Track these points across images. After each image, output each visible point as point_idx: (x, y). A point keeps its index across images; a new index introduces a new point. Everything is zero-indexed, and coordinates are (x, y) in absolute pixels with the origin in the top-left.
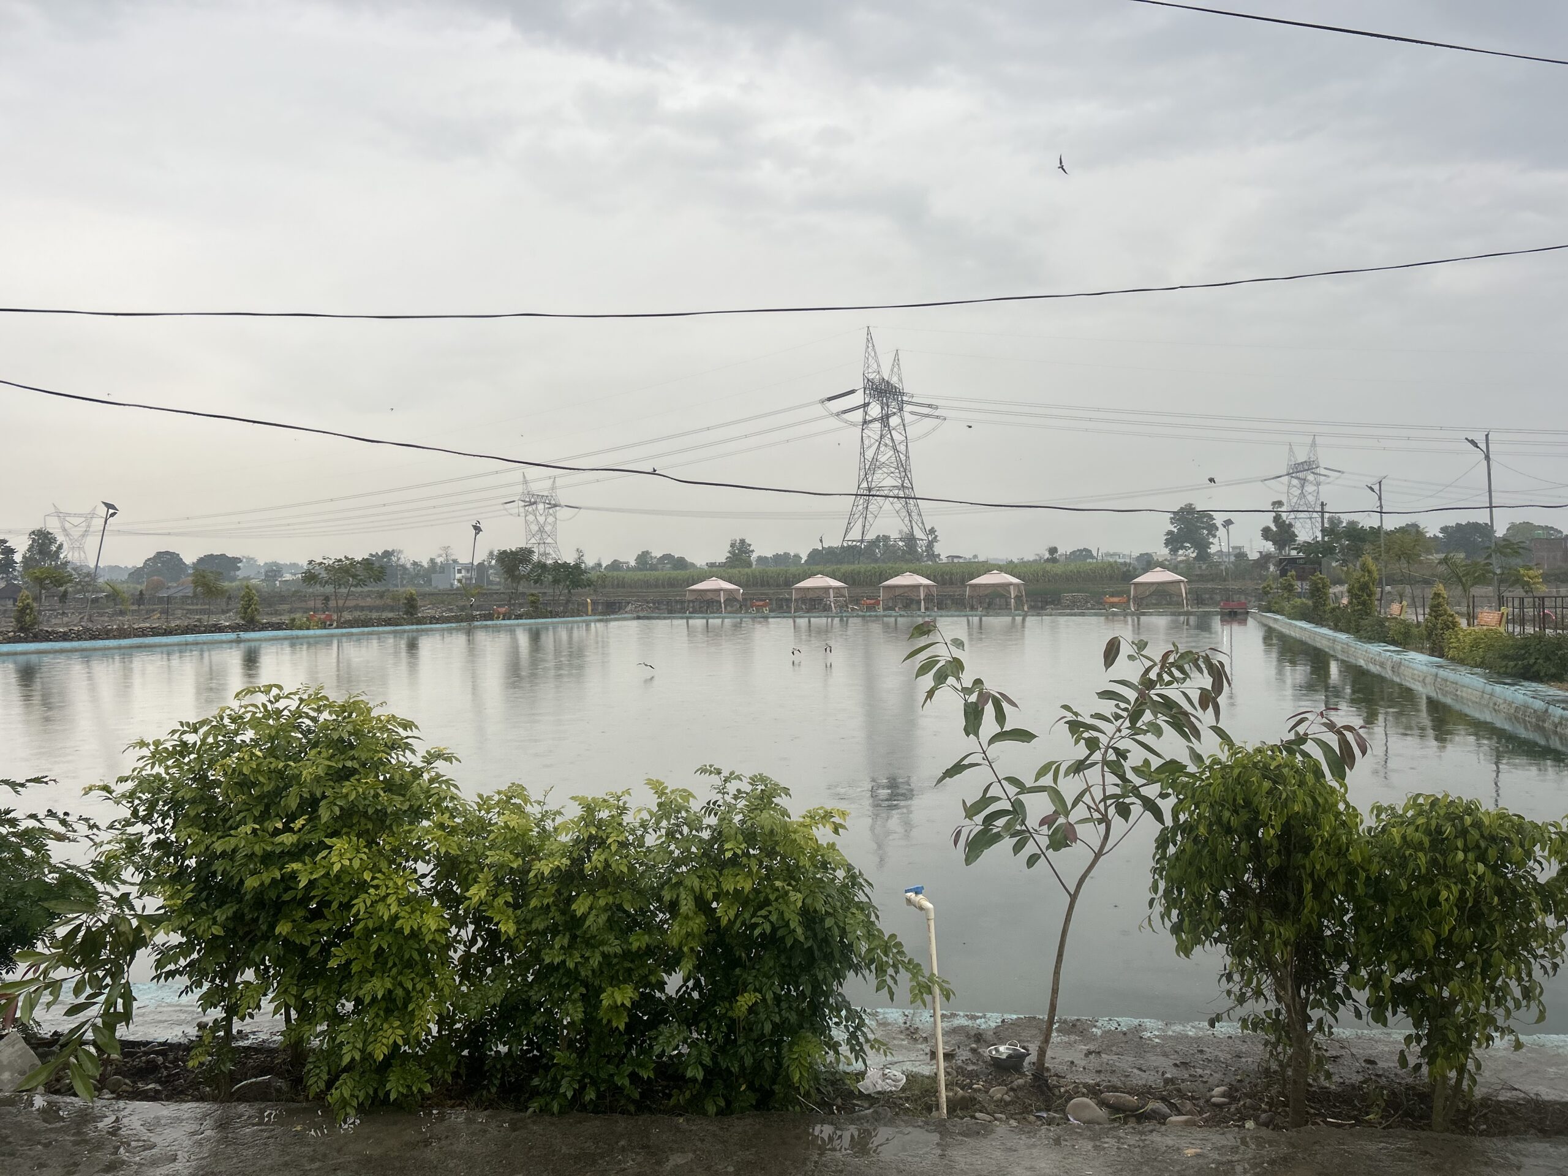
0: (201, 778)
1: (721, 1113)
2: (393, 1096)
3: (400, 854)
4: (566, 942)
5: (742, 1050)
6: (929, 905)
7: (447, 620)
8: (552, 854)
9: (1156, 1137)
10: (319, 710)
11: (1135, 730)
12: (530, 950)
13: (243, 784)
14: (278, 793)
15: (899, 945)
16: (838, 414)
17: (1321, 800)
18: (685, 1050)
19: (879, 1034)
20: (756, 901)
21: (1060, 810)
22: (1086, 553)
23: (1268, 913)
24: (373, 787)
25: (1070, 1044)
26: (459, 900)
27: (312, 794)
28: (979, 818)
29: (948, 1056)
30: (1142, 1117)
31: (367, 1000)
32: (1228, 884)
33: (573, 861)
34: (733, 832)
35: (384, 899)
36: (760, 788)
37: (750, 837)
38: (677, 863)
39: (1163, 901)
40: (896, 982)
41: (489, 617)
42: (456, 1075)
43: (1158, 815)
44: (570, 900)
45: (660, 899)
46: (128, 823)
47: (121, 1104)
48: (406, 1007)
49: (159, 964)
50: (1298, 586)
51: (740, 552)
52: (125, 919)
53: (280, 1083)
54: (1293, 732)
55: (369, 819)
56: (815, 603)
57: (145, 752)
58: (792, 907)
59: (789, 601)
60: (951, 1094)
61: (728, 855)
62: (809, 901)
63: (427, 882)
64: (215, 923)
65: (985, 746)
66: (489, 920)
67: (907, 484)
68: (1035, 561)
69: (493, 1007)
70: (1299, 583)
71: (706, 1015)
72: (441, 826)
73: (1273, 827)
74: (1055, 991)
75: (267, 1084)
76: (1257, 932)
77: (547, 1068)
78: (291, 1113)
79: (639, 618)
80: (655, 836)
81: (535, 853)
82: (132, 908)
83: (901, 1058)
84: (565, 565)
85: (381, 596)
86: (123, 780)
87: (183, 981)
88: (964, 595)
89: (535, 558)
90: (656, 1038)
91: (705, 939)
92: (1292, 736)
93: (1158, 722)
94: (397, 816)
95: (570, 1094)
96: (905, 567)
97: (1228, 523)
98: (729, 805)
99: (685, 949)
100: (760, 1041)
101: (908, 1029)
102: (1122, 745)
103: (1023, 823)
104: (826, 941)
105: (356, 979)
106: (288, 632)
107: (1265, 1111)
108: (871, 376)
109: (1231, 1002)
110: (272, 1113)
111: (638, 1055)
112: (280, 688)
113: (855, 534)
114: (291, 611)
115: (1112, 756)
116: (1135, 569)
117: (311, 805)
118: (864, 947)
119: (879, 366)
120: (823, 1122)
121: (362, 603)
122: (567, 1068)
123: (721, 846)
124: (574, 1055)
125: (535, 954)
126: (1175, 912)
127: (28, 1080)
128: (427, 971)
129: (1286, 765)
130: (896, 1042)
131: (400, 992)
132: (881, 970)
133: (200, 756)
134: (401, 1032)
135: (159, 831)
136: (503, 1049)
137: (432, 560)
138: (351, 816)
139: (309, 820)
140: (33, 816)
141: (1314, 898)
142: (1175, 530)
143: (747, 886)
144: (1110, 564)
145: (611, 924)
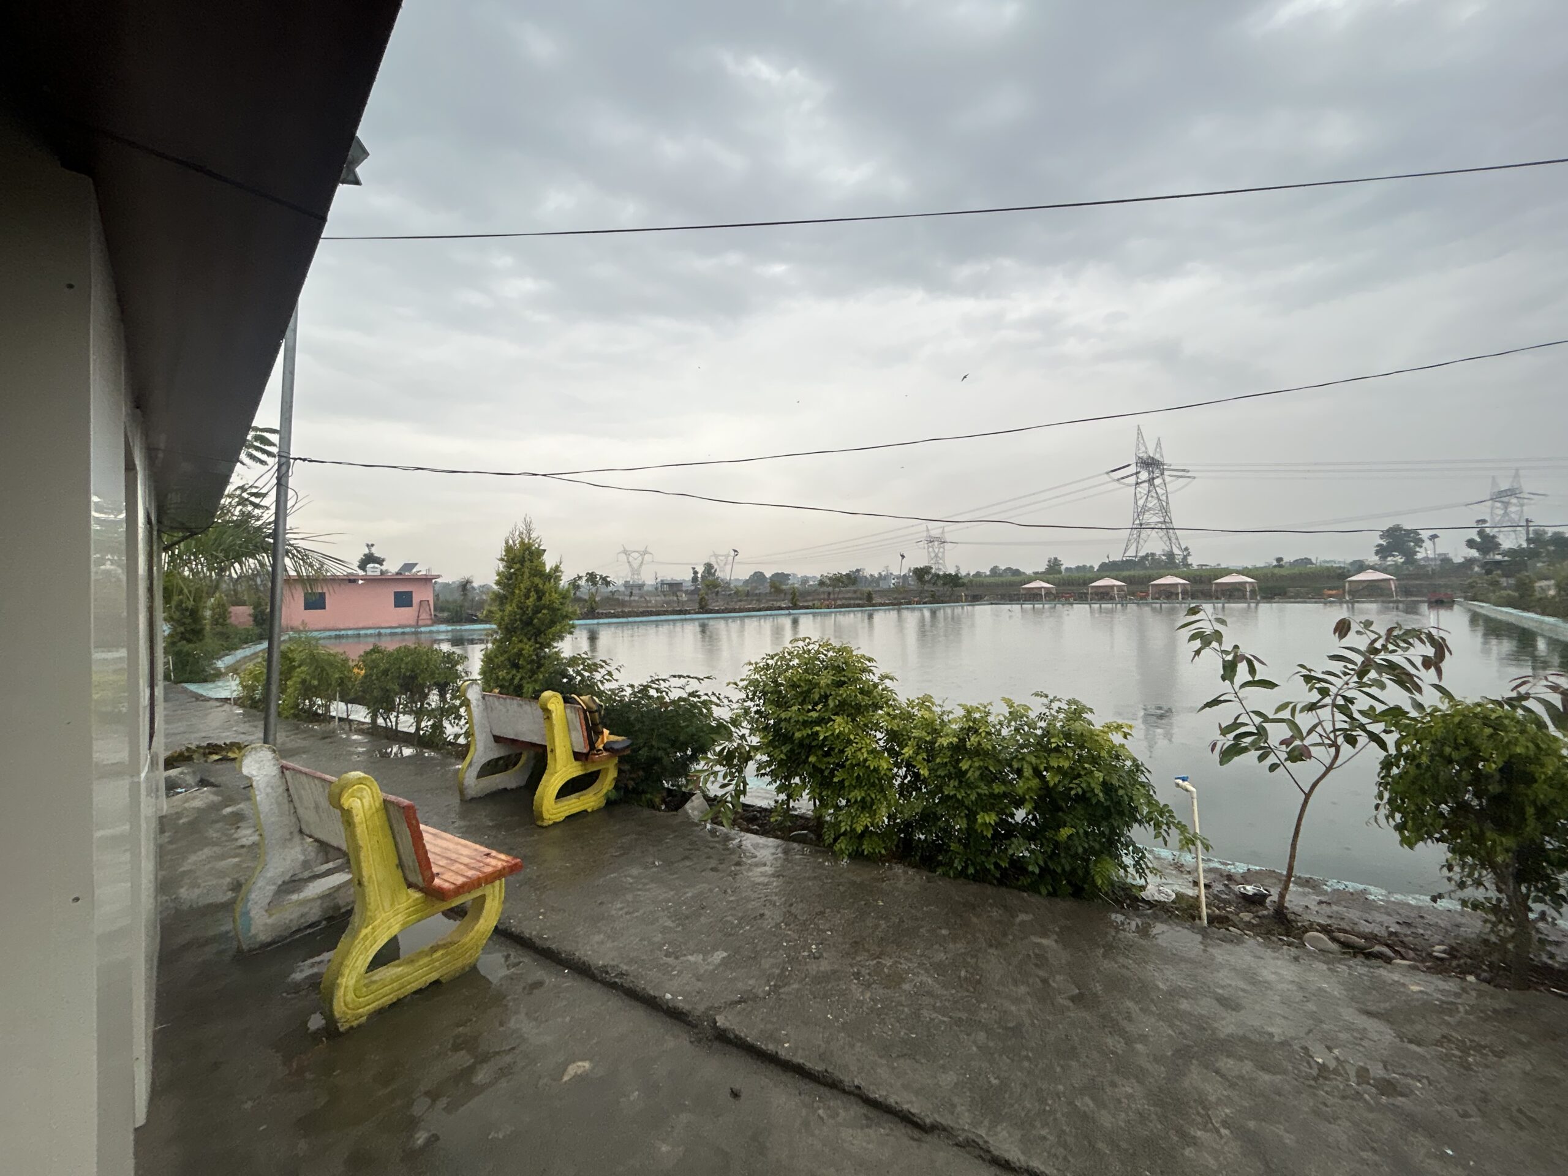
0: (775, 682)
1: (1049, 894)
2: (866, 853)
3: (868, 727)
4: (956, 784)
5: (1063, 861)
6: (1193, 789)
7: (888, 605)
8: (947, 735)
9: (1382, 972)
10: (828, 651)
11: (1361, 685)
12: (936, 786)
13: (794, 686)
14: (809, 691)
15: (1170, 811)
16: (1118, 480)
17: (1543, 746)
18: (1027, 854)
19: (1155, 864)
20: (1072, 774)
21: (1296, 734)
22: (1308, 561)
23: (1489, 825)
24: (854, 691)
25: (1305, 894)
26: (898, 754)
27: (825, 693)
28: (1231, 736)
29: (1207, 886)
30: (1369, 956)
31: (853, 801)
32: (1449, 800)
33: (960, 739)
34: (1056, 732)
35: (860, 749)
36: (1074, 707)
37: (1068, 736)
38: (1022, 747)
39: (1387, 807)
40: (1168, 834)
41: (909, 603)
42: (897, 846)
43: (1383, 745)
44: (958, 761)
45: (1010, 766)
46: (745, 701)
47: (742, 834)
48: (871, 806)
49: (758, 769)
50: (1504, 581)
51: (1054, 566)
52: (743, 746)
53: (812, 836)
54: (1515, 692)
55: (852, 707)
56: (1104, 595)
57: (752, 667)
58: (1096, 780)
59: (1086, 594)
60: (1210, 911)
61: (1053, 745)
62: (1107, 778)
63: (881, 743)
64: (782, 752)
65: (1237, 690)
66: (914, 767)
67: (1167, 520)
68: (1265, 567)
69: (917, 814)
70: (1504, 579)
71: (1039, 836)
72: (888, 714)
73: (1495, 763)
74: (1292, 857)
75: (805, 835)
76: (1479, 838)
77: (947, 851)
78: (817, 851)
79: (992, 604)
80: (1007, 730)
81: (939, 733)
82: (746, 741)
83: (1170, 882)
84: (950, 575)
85: (855, 592)
86: (742, 680)
87: (768, 779)
88: (1211, 589)
89: (933, 571)
90: (1010, 845)
91: (1039, 792)
92: (1514, 694)
93: (1383, 679)
94: (867, 707)
95: (959, 868)
96: (1167, 572)
97: (1433, 537)
98: (1054, 716)
99: (1027, 797)
100: (1075, 856)
101: (1175, 864)
102: (1349, 694)
103: (1266, 742)
104: (1119, 803)
105: (847, 789)
106: (812, 610)
107: (1485, 971)
108: (1141, 455)
109: (1452, 886)
110: (807, 850)
111: (999, 852)
112: (810, 639)
113: (1131, 553)
114: (813, 600)
115: (1340, 701)
116: (1349, 571)
117: (825, 698)
118: (1145, 810)
119: (1146, 448)
120: (1117, 912)
121: (847, 596)
122: (959, 854)
123: (1049, 740)
124: (961, 847)
125: (939, 788)
126: (1398, 816)
127: (705, 816)
128: (882, 790)
129: (1506, 717)
130: (1168, 871)
131: (868, 799)
132: (1157, 826)
133: (774, 671)
134: (869, 819)
135: (758, 705)
136: (923, 837)
137: (880, 573)
138: (844, 706)
139: (824, 706)
140: (706, 694)
141: (1538, 819)
142: (1385, 543)
143: (1066, 764)
144: (1328, 568)
145: (982, 777)
